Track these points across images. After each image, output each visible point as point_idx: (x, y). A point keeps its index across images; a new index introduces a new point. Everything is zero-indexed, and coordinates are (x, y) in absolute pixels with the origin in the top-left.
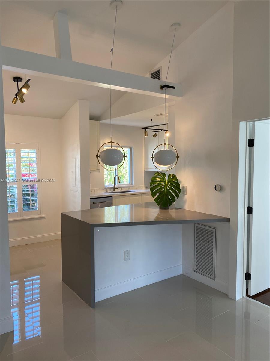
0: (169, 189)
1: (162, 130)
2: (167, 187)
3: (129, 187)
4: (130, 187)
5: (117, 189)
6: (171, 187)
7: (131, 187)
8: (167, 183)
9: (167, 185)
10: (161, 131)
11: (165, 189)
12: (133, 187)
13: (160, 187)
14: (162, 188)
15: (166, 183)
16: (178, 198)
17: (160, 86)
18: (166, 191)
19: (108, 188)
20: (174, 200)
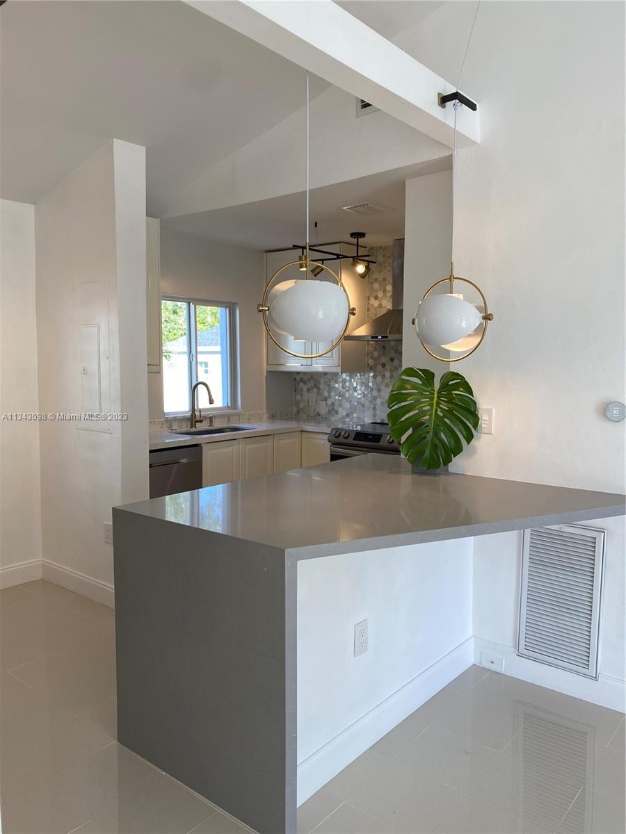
0: (444, 417)
1: (338, 256)
2: (436, 411)
3: (228, 417)
4: (232, 415)
5: (201, 421)
6: (450, 411)
7: (234, 418)
8: (438, 398)
9: (438, 404)
10: (338, 258)
11: (431, 415)
12: (239, 415)
13: (418, 411)
14: (423, 413)
15: (436, 398)
16: (468, 443)
17: (439, 94)
18: (434, 421)
19: (175, 419)
20: (458, 450)
